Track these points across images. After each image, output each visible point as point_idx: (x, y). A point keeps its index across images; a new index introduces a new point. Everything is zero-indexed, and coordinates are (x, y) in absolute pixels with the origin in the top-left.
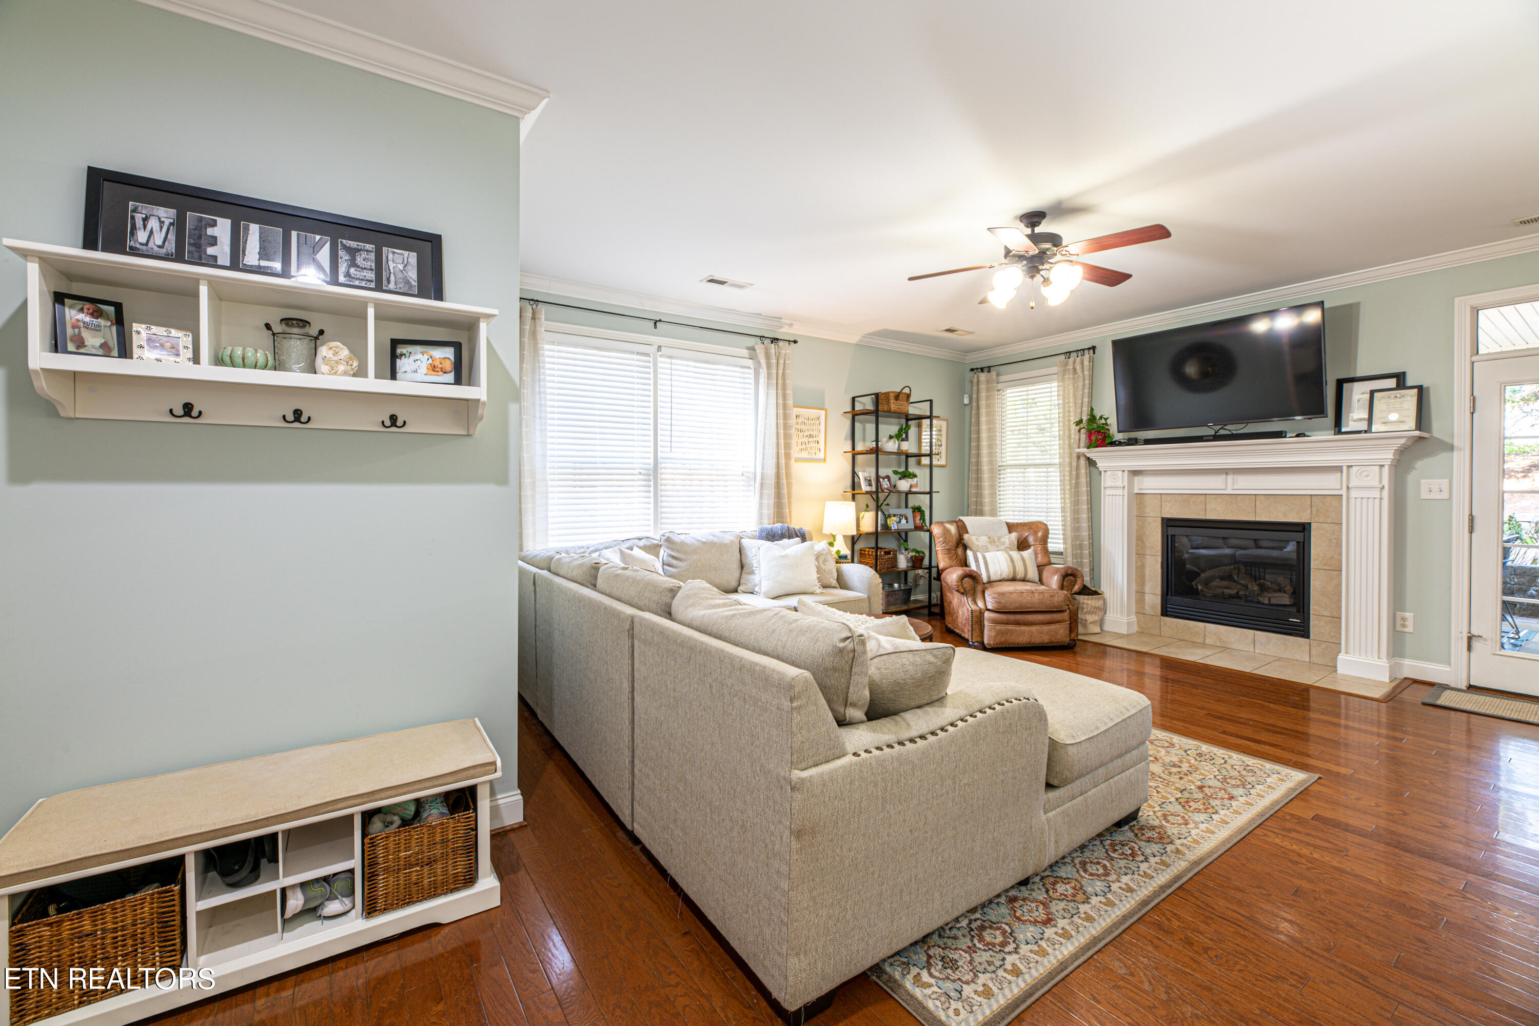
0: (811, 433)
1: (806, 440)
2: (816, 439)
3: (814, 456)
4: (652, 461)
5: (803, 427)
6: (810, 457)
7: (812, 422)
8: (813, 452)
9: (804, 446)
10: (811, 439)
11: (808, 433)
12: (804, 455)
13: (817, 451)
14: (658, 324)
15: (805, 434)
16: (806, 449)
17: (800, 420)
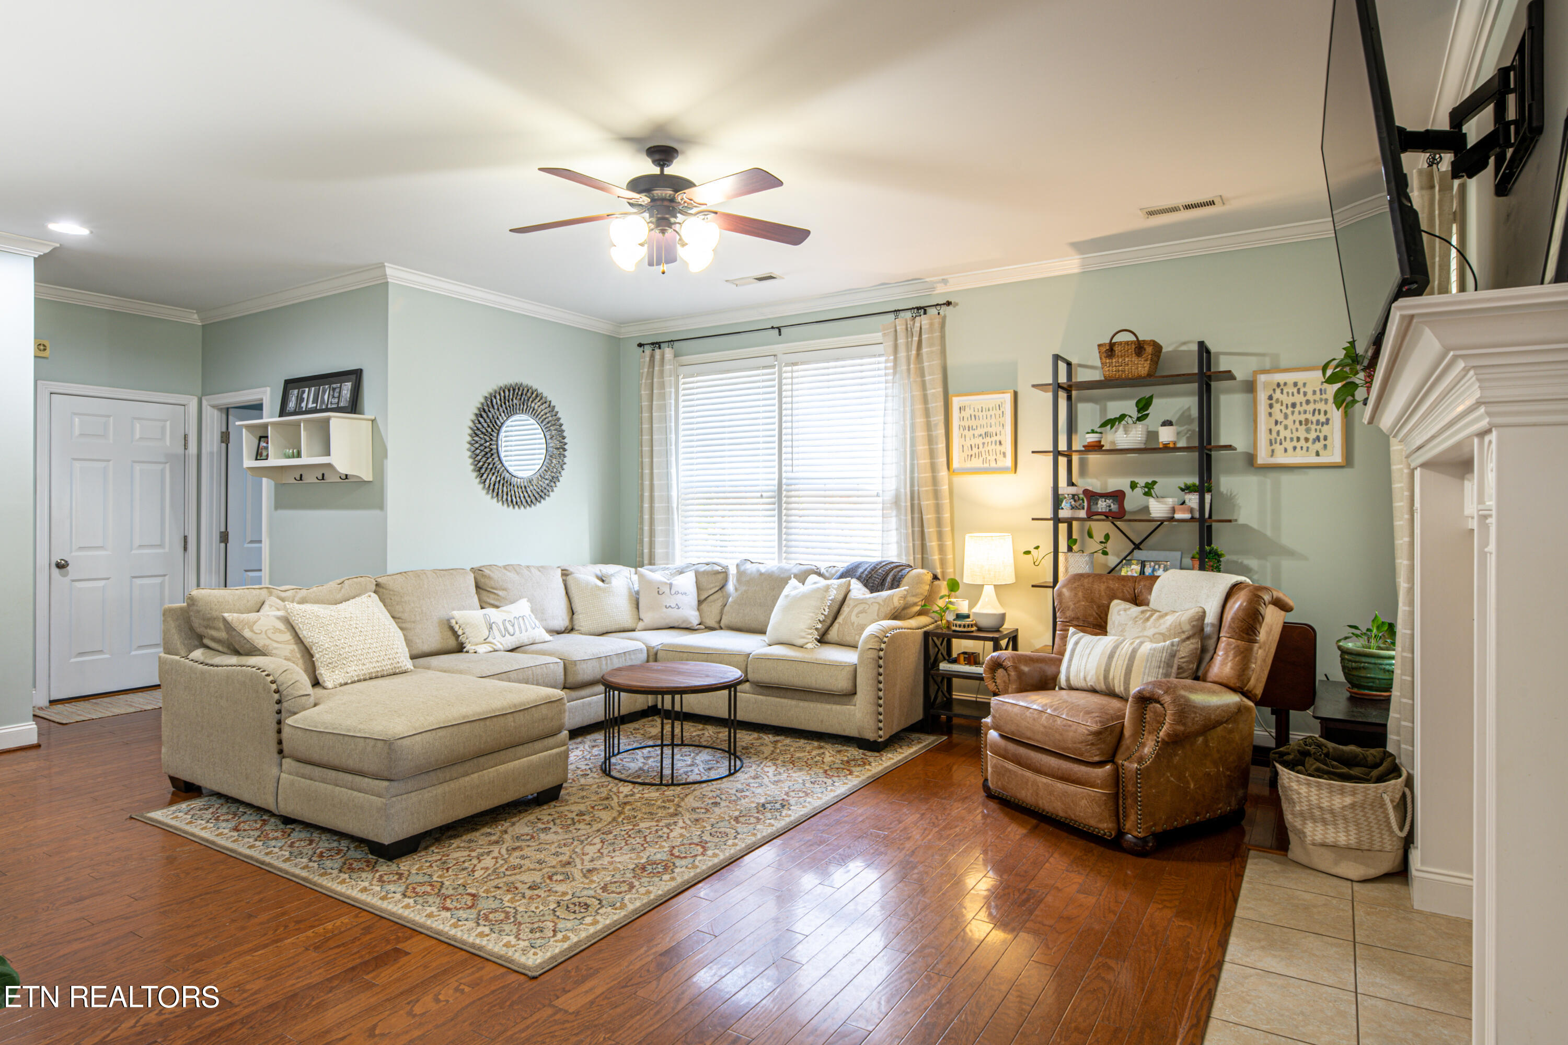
0: (989, 430)
1: (979, 441)
2: (998, 438)
3: (993, 465)
4: (776, 482)
5: (973, 423)
6: (986, 465)
7: (989, 414)
8: (992, 458)
9: (975, 450)
10: (988, 439)
11: (982, 431)
12: (976, 463)
13: (1000, 457)
14: (783, 330)
15: (977, 433)
16: (980, 454)
17: (966, 414)
